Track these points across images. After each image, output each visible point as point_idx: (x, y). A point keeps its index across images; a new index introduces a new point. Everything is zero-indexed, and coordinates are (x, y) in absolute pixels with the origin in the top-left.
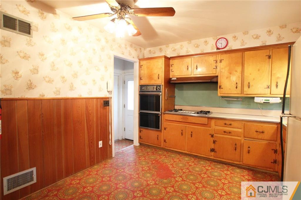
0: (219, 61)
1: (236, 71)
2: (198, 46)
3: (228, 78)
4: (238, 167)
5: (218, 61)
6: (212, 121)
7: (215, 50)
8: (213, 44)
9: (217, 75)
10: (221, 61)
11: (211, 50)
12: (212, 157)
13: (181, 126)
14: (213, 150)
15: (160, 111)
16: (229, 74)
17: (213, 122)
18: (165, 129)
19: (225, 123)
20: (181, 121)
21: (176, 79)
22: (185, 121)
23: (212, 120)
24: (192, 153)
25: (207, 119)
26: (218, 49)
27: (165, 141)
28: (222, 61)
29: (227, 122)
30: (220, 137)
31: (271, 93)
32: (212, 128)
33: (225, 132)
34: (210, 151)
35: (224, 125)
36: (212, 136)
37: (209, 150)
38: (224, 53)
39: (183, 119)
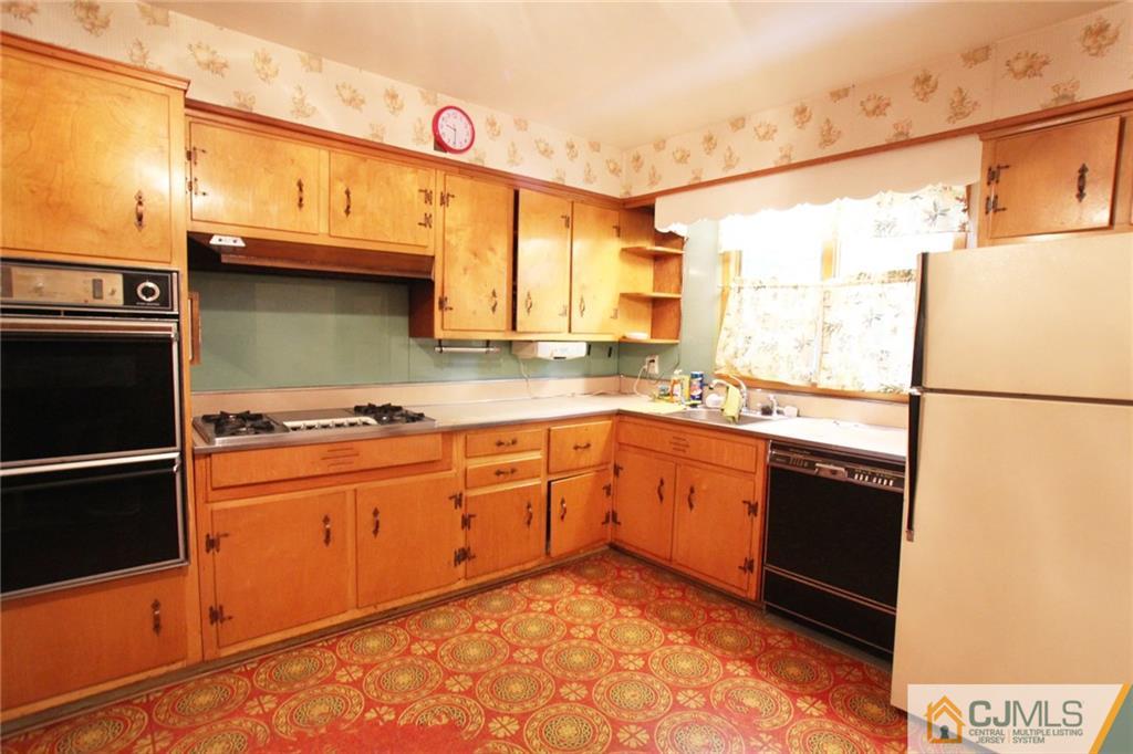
0: (437, 198)
1: (492, 249)
2: (354, 101)
3: (468, 272)
4: (531, 578)
5: (433, 195)
6: (454, 444)
7: (428, 148)
8: (420, 120)
9: (431, 254)
10: (444, 200)
11: (413, 140)
12: (460, 585)
13: (321, 496)
14: (463, 555)
15: (174, 445)
16: (472, 257)
17: (458, 445)
18: (212, 544)
19: (496, 439)
20: (318, 471)
21: (241, 243)
22: (344, 468)
23: (454, 438)
24: (381, 608)
25: (439, 437)
26: (440, 144)
27: (216, 615)
28: (450, 198)
29: (506, 436)
30: (485, 495)
31: (570, 328)
32: (454, 471)
33: (499, 473)
34: (453, 563)
35: (495, 447)
36: (458, 500)
37: (449, 563)
38: (457, 170)
39: (331, 461)
